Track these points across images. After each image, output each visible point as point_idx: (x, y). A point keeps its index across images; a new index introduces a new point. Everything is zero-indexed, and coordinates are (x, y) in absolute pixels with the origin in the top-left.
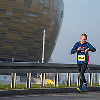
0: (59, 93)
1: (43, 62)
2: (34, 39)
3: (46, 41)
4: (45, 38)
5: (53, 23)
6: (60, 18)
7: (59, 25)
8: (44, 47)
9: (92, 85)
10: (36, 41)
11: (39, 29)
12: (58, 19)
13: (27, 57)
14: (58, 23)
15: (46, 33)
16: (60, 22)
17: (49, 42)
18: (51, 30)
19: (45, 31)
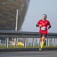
0: (27, 51)
1: (16, 31)
2: (10, 15)
3: (18, 17)
4: (18, 15)
5: (23, 5)
6: (27, 2)
7: (27, 6)
8: (17, 21)
9: (48, 46)
10: (12, 17)
11: (14, 9)
12: (26, 2)
13: (5, 27)
14: (26, 5)
15: (18, 11)
16: (27, 4)
17: (20, 17)
18: (22, 9)
19: (17, 10)
